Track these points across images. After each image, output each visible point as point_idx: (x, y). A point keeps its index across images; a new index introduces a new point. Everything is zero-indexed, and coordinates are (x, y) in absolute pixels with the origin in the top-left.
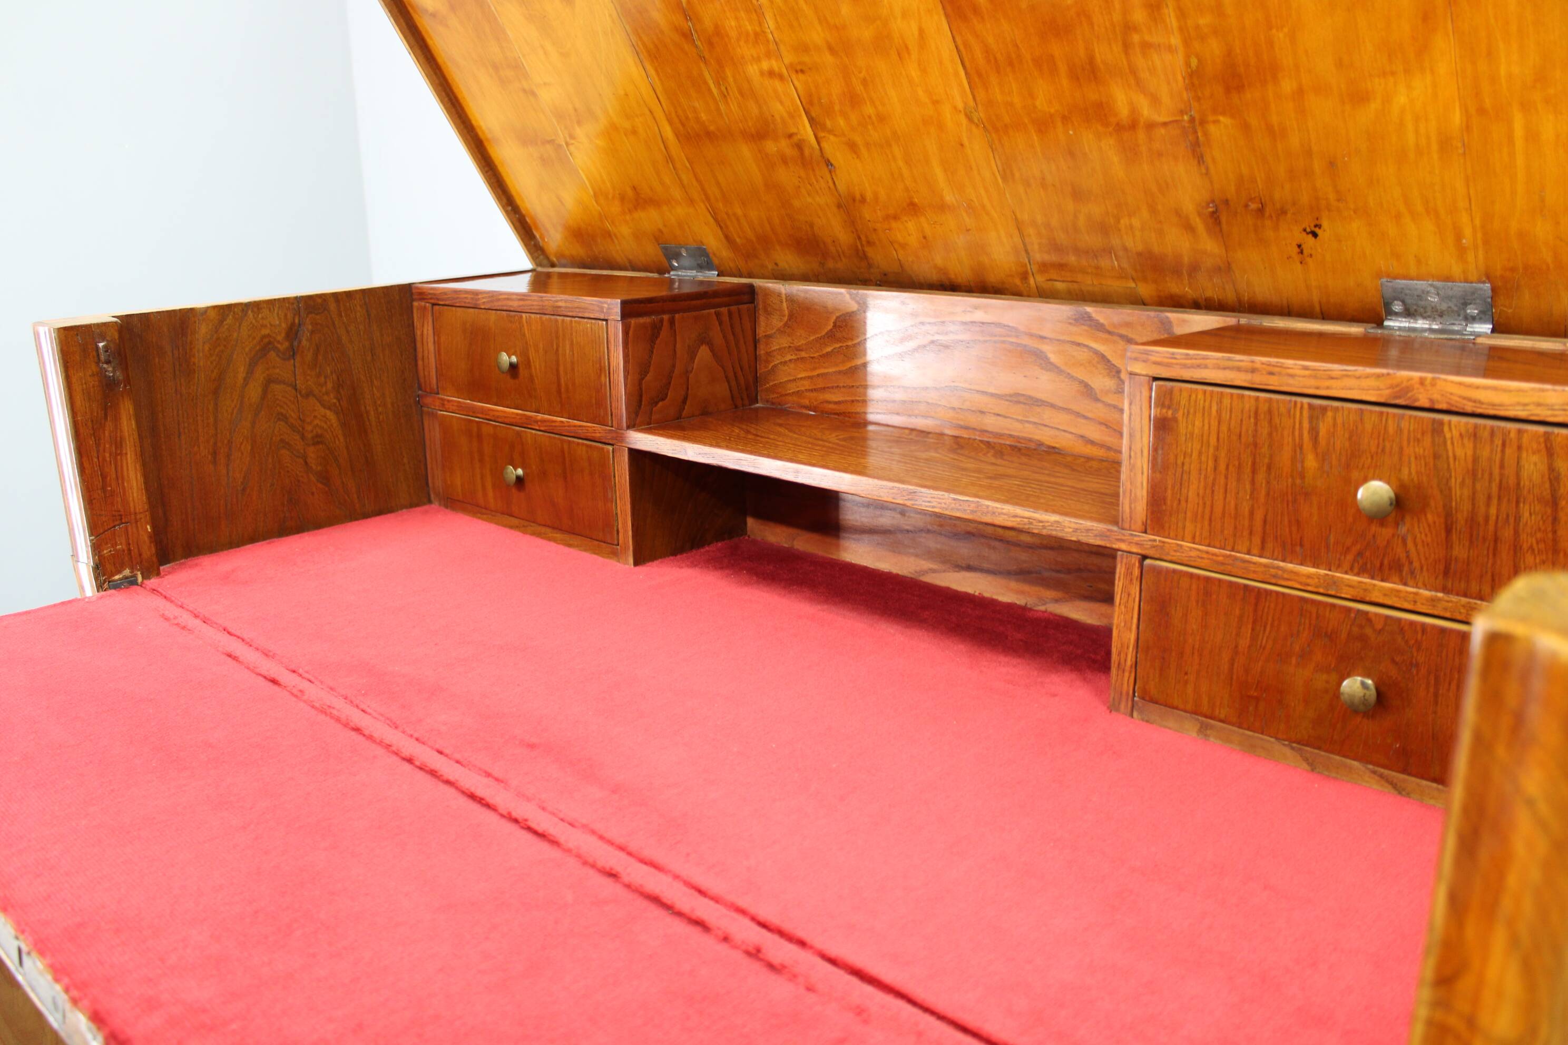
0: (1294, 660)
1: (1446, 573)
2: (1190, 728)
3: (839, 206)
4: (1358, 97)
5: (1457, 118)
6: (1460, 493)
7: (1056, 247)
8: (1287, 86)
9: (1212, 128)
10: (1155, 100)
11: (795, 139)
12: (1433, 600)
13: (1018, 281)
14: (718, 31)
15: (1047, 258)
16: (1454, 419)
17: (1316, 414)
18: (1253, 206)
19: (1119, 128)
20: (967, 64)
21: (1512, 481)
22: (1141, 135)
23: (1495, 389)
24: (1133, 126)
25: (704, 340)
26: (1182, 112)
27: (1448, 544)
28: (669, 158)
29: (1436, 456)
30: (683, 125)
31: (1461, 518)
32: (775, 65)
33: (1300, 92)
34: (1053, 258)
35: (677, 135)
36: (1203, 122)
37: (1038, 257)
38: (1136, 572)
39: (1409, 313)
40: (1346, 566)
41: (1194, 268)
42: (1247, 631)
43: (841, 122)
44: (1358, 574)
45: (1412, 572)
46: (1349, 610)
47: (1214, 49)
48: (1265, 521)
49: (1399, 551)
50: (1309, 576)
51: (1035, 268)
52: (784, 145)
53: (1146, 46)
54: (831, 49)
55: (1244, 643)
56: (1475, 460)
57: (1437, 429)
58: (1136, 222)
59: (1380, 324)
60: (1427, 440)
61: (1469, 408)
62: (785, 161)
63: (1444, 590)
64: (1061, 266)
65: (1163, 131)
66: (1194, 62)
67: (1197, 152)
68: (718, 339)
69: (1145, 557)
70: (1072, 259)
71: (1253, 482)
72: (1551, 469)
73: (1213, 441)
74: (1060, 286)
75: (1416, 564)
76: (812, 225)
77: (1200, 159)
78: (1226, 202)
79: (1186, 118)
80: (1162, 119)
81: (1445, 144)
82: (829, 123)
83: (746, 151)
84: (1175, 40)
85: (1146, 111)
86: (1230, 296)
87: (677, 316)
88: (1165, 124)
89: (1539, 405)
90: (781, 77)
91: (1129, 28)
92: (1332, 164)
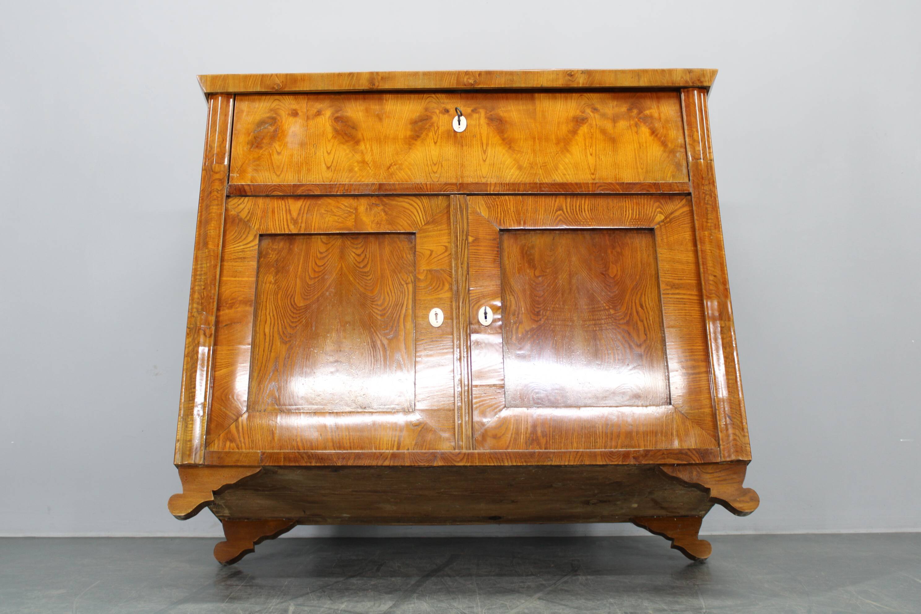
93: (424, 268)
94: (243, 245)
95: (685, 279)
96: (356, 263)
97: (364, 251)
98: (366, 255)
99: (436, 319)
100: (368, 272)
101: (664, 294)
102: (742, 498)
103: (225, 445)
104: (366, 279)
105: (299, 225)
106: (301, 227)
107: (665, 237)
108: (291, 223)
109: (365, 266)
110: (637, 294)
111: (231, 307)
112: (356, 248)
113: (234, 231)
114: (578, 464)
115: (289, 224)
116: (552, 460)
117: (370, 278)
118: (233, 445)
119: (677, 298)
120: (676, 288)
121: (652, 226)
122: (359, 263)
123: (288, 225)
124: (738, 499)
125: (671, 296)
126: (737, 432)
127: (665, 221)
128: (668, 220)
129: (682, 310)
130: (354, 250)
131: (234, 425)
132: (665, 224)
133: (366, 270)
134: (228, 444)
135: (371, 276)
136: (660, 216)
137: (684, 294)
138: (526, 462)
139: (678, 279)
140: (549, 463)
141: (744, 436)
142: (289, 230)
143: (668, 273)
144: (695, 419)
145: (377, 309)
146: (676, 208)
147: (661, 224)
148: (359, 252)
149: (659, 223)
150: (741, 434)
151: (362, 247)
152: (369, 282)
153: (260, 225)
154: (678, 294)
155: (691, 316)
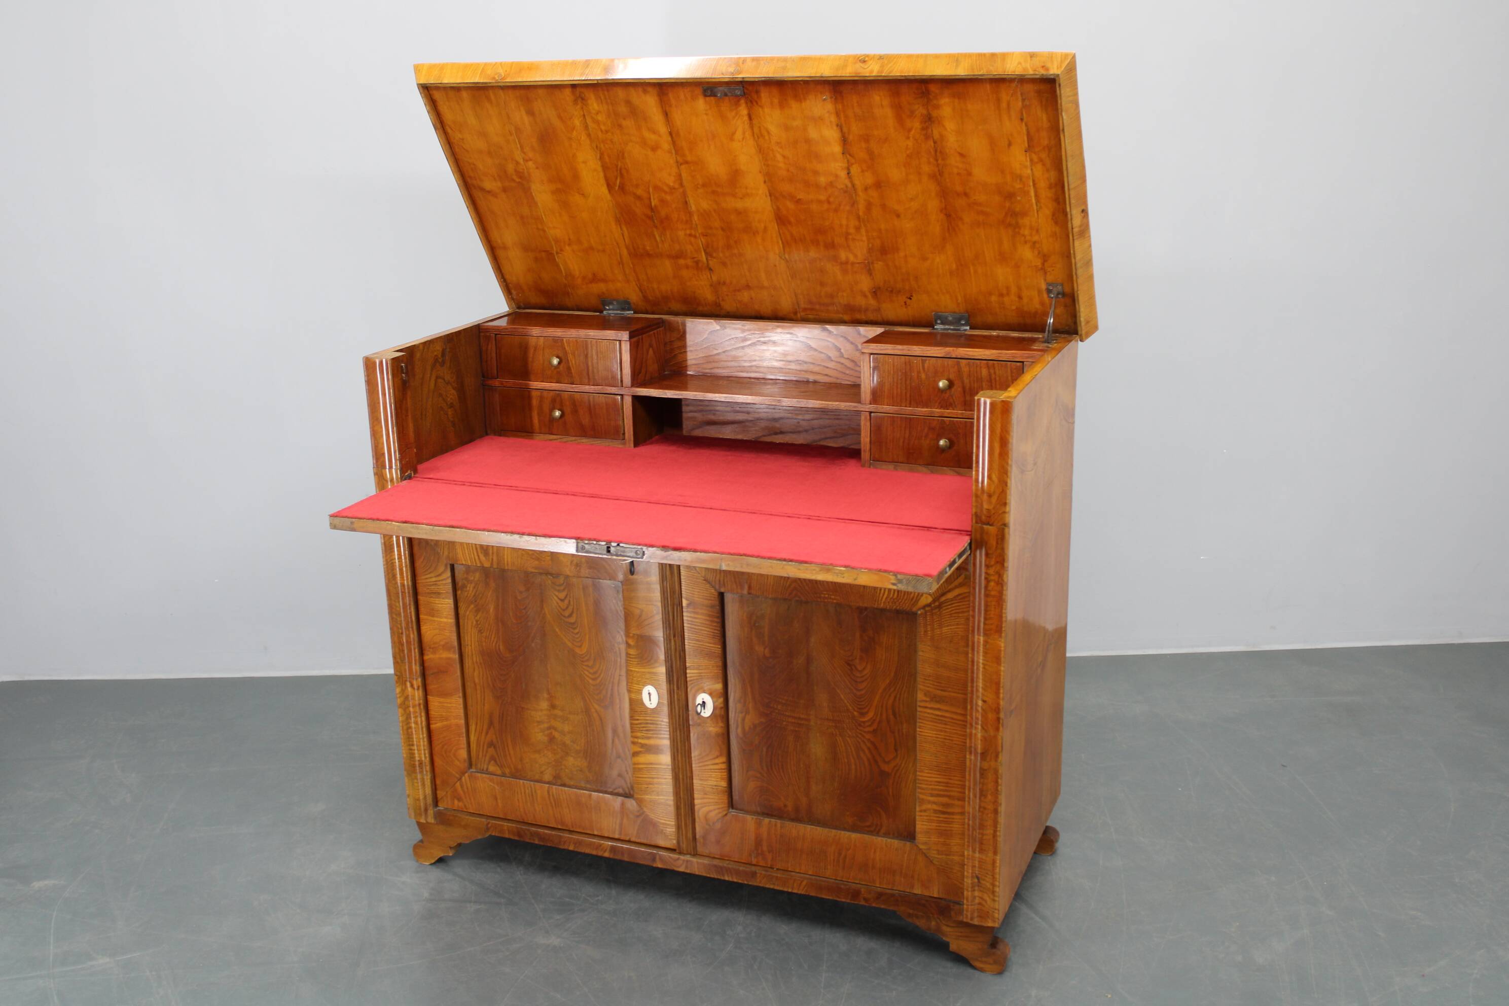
0: (923, 438)
1: (965, 404)
2: (891, 467)
3: (711, 285)
4: (924, 259)
5: (954, 266)
6: (966, 381)
7: (811, 302)
8: (902, 254)
9: (876, 265)
10: (856, 256)
11: (696, 259)
12: (962, 414)
13: (792, 315)
14: (668, 218)
15: (806, 306)
16: (963, 361)
17: (923, 362)
18: (889, 289)
19: (841, 263)
20: (783, 239)
21: (980, 377)
22: (849, 267)
23: (973, 351)
24: (847, 263)
25: (651, 346)
26: (865, 260)
27: (965, 396)
28: (621, 263)
29: (959, 371)
30: (635, 250)
31: (967, 388)
32: (693, 232)
33: (906, 256)
34: (809, 306)
35: (630, 254)
36: (873, 263)
37: (803, 306)
38: (868, 417)
39: (942, 323)
40: (936, 407)
41: (866, 310)
42: (907, 432)
43: (721, 255)
44: (940, 409)
45: (955, 406)
46: (938, 420)
47: (878, 243)
48: (910, 396)
49: (951, 400)
50: (925, 411)
51: (801, 310)
52: (689, 262)
53: (854, 239)
54: (723, 229)
55: (907, 435)
56: (970, 371)
57: (958, 364)
58: (845, 294)
59: (933, 327)
60: (956, 367)
61: (967, 357)
62: (687, 267)
63: (965, 410)
64: (812, 309)
65: (857, 265)
66: (870, 245)
67: (870, 272)
68: (655, 345)
69: (871, 412)
70: (817, 307)
71: (906, 384)
72: (989, 372)
73: (892, 372)
74: (810, 316)
75: (956, 403)
76: (694, 292)
77: (871, 274)
78: (879, 288)
79: (866, 262)
80: (858, 261)
81: (951, 273)
82: (714, 255)
83: (668, 263)
84: (865, 238)
85: (852, 258)
86: (879, 319)
87: (644, 336)
88: (858, 263)
89: (984, 355)
90: (695, 237)
91: (848, 234)
92: (917, 277)
93: (634, 632)
94: (435, 577)
95: (950, 692)
96: (560, 610)
97: (567, 595)
98: (569, 601)
99: (650, 700)
100: (574, 624)
101: (920, 706)
102: (984, 959)
103: (454, 803)
104: (572, 632)
105: (491, 557)
106: (492, 559)
107: (929, 628)
108: (481, 553)
109: (570, 616)
110: (890, 695)
111: (434, 653)
112: (559, 591)
113: (423, 558)
114: (802, 893)
115: (480, 554)
116: (774, 884)
117: (576, 631)
118: (461, 804)
119: (938, 715)
120: (937, 702)
121: (914, 609)
122: (564, 610)
123: (478, 556)
124: (980, 959)
125: (929, 711)
126: (986, 897)
127: (933, 605)
128: (937, 604)
129: (941, 731)
130: (557, 594)
131: (458, 784)
132: (932, 610)
133: (572, 620)
134: (456, 802)
135: (578, 628)
136: (926, 598)
137: (947, 711)
138: (747, 880)
139: (942, 690)
140: (772, 887)
141: (994, 900)
142: (480, 562)
143: (929, 680)
144: (942, 866)
145: (588, 671)
146: (950, 587)
147: (927, 609)
148: (562, 595)
149: (924, 607)
150: (989, 897)
151: (564, 590)
152: (577, 636)
153: (449, 553)
154: (939, 709)
155: (952, 740)
